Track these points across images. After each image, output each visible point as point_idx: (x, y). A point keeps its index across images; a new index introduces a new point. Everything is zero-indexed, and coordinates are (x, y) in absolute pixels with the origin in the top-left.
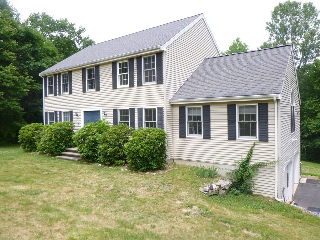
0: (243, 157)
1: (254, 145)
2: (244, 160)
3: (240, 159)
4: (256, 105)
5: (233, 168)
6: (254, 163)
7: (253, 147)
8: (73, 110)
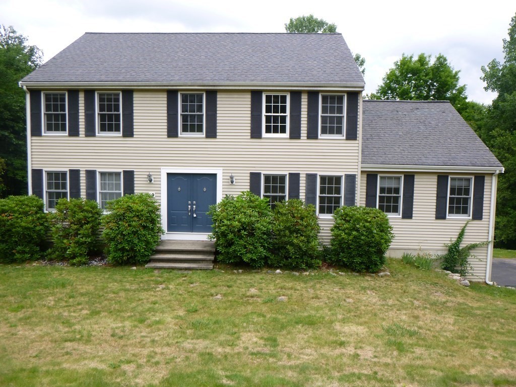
0: (452, 239)
1: (466, 224)
2: (453, 242)
3: (449, 242)
4: (472, 178)
5: (440, 253)
6: (465, 246)
7: (465, 227)
8: (135, 170)
